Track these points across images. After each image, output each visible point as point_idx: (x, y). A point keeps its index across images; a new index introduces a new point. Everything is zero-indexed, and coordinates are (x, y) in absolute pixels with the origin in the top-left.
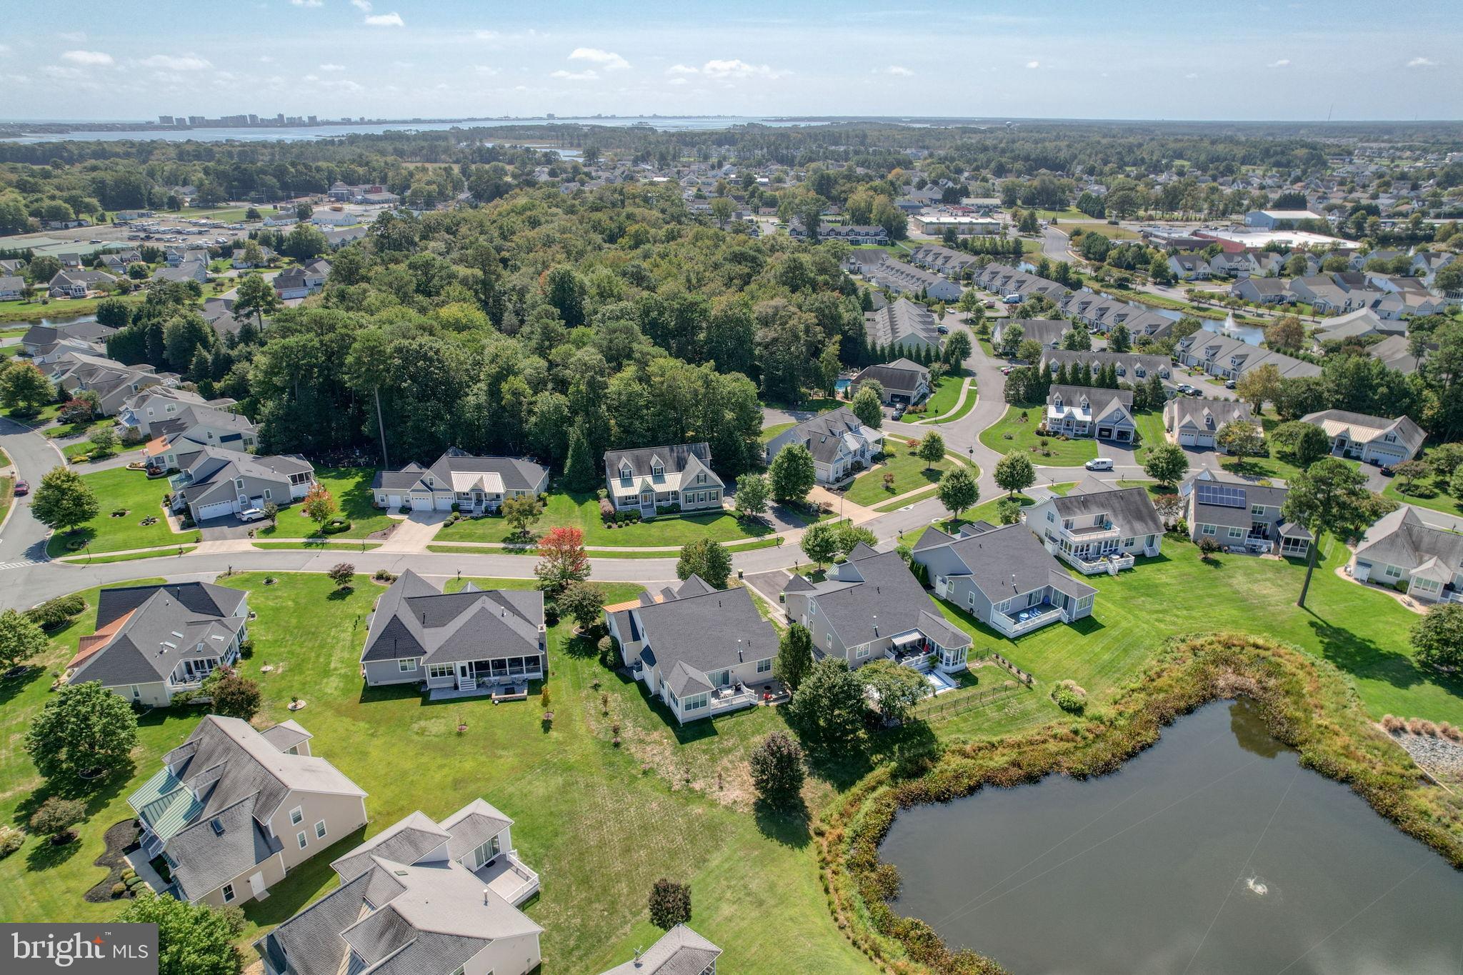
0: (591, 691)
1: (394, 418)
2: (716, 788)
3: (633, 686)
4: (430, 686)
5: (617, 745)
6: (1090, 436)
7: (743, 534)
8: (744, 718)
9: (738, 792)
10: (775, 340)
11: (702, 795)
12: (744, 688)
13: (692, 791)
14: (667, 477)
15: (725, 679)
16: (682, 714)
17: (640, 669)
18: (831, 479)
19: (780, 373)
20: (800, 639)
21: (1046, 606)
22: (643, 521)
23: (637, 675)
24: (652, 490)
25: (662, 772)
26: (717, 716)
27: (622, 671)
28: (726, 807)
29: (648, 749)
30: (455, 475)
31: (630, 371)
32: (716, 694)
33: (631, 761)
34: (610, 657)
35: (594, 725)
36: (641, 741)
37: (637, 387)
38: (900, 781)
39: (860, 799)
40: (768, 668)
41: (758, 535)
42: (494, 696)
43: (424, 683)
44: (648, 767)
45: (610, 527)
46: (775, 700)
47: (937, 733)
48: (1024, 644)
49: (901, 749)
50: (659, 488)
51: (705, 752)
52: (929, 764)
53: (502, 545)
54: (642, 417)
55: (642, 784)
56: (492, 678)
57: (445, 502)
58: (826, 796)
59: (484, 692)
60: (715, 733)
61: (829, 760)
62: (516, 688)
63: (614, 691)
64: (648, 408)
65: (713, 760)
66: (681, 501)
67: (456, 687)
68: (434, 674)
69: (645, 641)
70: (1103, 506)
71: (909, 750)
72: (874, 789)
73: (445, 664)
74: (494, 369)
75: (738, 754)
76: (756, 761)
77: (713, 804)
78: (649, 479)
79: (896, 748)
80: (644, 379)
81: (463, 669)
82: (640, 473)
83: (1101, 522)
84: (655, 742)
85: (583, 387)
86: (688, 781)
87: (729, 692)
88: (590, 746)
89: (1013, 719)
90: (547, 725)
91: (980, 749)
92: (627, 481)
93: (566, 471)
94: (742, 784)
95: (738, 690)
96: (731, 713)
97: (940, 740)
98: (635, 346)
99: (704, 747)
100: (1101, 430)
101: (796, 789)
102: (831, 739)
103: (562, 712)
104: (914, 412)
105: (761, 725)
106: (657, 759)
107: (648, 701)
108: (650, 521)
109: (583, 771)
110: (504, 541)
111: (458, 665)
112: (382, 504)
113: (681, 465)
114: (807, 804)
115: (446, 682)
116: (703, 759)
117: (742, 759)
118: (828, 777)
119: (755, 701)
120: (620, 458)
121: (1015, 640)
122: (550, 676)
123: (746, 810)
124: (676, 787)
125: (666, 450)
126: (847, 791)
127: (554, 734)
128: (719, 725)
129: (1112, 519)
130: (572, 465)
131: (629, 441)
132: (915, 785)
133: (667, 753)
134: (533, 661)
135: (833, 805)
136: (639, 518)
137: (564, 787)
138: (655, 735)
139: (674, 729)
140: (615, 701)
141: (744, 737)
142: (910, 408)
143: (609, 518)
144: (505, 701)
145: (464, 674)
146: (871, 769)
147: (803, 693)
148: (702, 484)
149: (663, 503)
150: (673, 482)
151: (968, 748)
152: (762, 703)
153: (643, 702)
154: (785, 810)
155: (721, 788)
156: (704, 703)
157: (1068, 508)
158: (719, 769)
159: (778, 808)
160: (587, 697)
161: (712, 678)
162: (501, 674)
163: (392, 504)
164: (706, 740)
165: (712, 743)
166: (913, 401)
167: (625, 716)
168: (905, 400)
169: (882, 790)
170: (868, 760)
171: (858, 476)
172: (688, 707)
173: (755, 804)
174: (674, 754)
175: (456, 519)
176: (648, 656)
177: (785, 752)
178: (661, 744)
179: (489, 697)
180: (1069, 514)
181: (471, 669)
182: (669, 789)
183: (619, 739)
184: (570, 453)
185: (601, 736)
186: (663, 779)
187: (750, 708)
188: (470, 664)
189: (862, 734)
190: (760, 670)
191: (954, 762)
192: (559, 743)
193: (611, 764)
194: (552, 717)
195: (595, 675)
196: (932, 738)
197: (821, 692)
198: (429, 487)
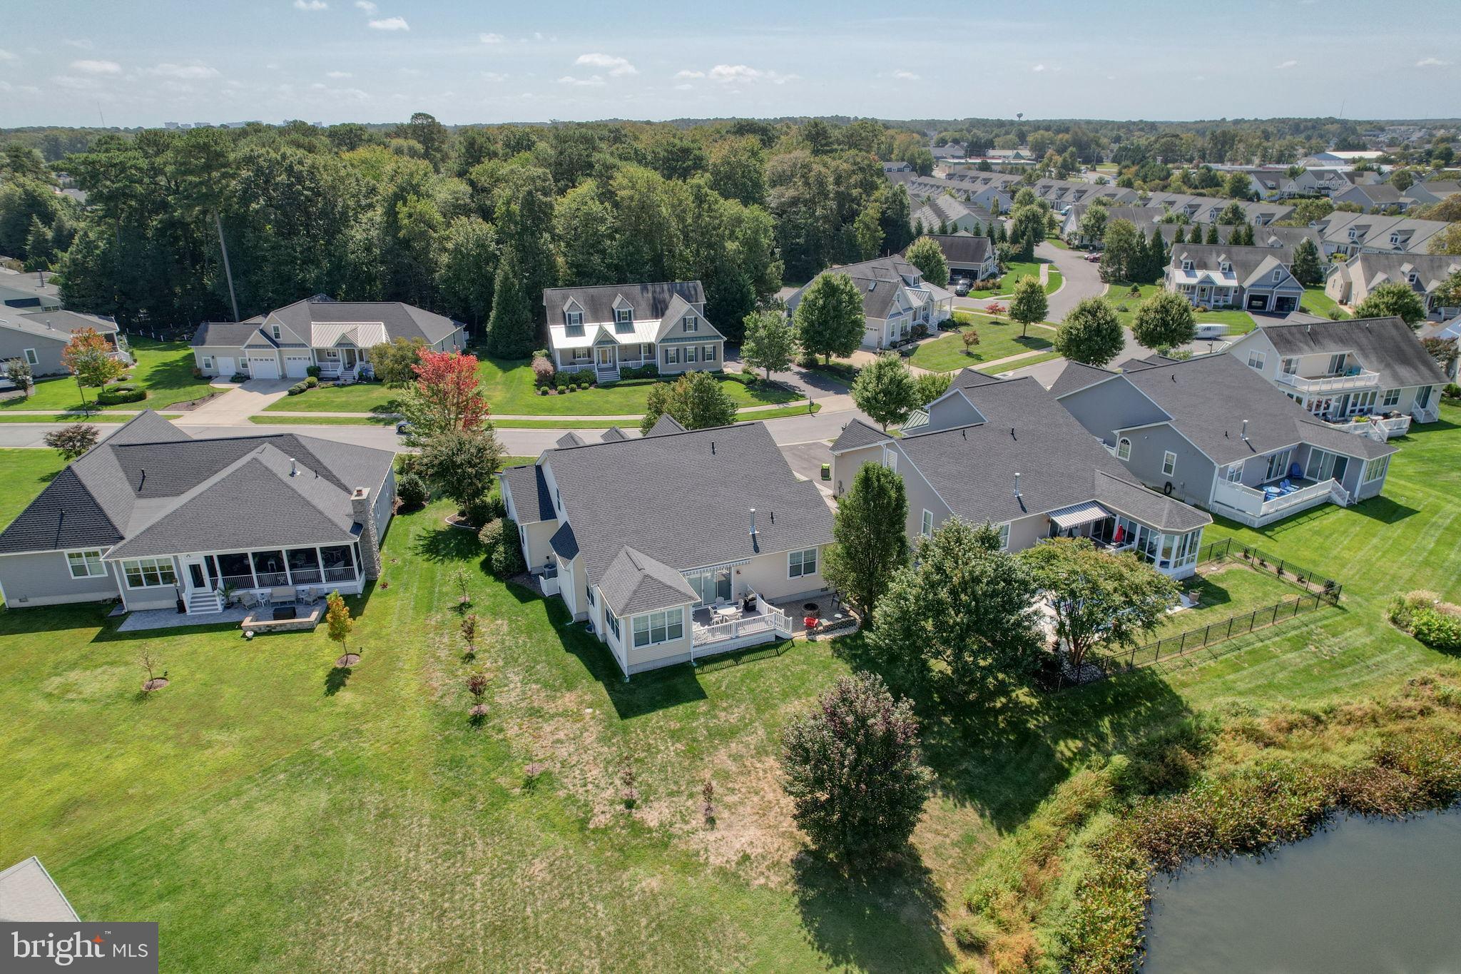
0: (449, 615)
1: (245, 261)
2: (698, 820)
3: (538, 607)
4: (129, 607)
5: (478, 720)
6: (1236, 306)
7: (755, 400)
8: (763, 664)
9: (752, 833)
10: (795, 202)
11: (663, 841)
12: (762, 606)
13: (638, 829)
14: (637, 325)
15: (723, 591)
16: (628, 655)
17: (554, 574)
18: (885, 343)
19: (801, 241)
20: (882, 491)
21: (1296, 477)
22: (598, 387)
23: (546, 586)
24: (613, 341)
25: (571, 784)
26: (704, 661)
27: (519, 580)
28: (722, 872)
29: (547, 728)
30: (316, 327)
31: (587, 187)
32: (703, 616)
33: (502, 757)
34: (499, 554)
35: (439, 678)
36: (535, 713)
37: (596, 207)
38: (1135, 799)
39: (1054, 848)
40: (810, 568)
41: (778, 402)
42: (247, 622)
43: (118, 601)
44: (538, 769)
45: (545, 393)
46: (828, 630)
47: (1184, 693)
48: (1287, 535)
49: (1117, 729)
50: (624, 339)
51: (675, 735)
52: (1191, 762)
53: (371, 415)
54: (603, 252)
55: (519, 813)
56: (257, 591)
57: (299, 364)
58: (969, 841)
59: (232, 617)
60: (700, 694)
61: (964, 754)
62: (299, 609)
63: (496, 614)
64: (613, 239)
65: (694, 754)
66: (659, 360)
67: (181, 608)
68: (135, 581)
69: (562, 517)
70: (1343, 341)
71: (1135, 731)
72: (1079, 821)
73: (155, 559)
74: (391, 189)
75: (752, 740)
76: (800, 752)
77: (690, 864)
78: (610, 327)
79: (1105, 724)
80: (607, 195)
81: (195, 570)
82: (597, 317)
83: (1340, 367)
84: (565, 714)
85: (515, 207)
86: (630, 804)
87: (730, 611)
88: (417, 721)
89: (1336, 665)
90: (337, 680)
91: (1291, 727)
92: (575, 329)
93: (489, 328)
94: (763, 812)
95: (749, 608)
96: (737, 655)
97: (1195, 707)
98: (596, 156)
99: (674, 725)
100: (1252, 298)
101: (905, 827)
102: (960, 709)
103: (380, 653)
104: (985, 288)
105: (802, 678)
106: (563, 752)
107: (562, 632)
108: (608, 386)
109: (384, 778)
110: (375, 410)
111: (185, 560)
112: (206, 372)
113: (658, 310)
114: (927, 862)
115: (160, 597)
116: (670, 751)
117: (761, 752)
118: (968, 791)
119: (786, 632)
120: (565, 298)
121: (1266, 528)
122: (377, 589)
123: (775, 880)
124: (600, 820)
125: (636, 289)
126: (1020, 829)
127: (345, 696)
128: (707, 678)
129: (1360, 361)
130: (498, 317)
131: (582, 276)
132: (1174, 809)
133: (589, 738)
134: (338, 557)
135: (991, 865)
136: (593, 382)
137: (327, 815)
138: (568, 700)
139: (610, 688)
140: (496, 632)
141: (764, 704)
142: (979, 282)
143: (547, 382)
144: (270, 632)
145: (198, 582)
146: (1062, 774)
147: (901, 596)
148: (690, 333)
149: (630, 363)
150: (646, 331)
151: (1262, 723)
152: (801, 636)
153: (552, 636)
154: (873, 880)
155: (711, 821)
156: (676, 631)
157: (1288, 342)
158: (707, 775)
159: (855, 874)
160: (439, 627)
161: (695, 584)
162: (276, 583)
163: (222, 371)
164: (680, 710)
165: (694, 715)
166: (981, 277)
167: (511, 661)
168: (972, 275)
169: (1101, 823)
170: (1050, 754)
171: (922, 343)
172: (641, 639)
173: (797, 863)
174: (604, 740)
175: (311, 386)
176: (565, 543)
177: (880, 730)
178: (578, 717)
179: (236, 625)
180: (1292, 351)
181: (212, 573)
182: (583, 824)
183: (485, 708)
184: (495, 299)
185: (448, 702)
186: (571, 799)
187: (776, 644)
188: (209, 560)
189: (1022, 695)
190: (795, 571)
191: (1249, 756)
192: (350, 714)
193: (455, 763)
194: (355, 663)
195: (462, 585)
196: (1177, 707)
197: (943, 594)
198: (274, 340)
